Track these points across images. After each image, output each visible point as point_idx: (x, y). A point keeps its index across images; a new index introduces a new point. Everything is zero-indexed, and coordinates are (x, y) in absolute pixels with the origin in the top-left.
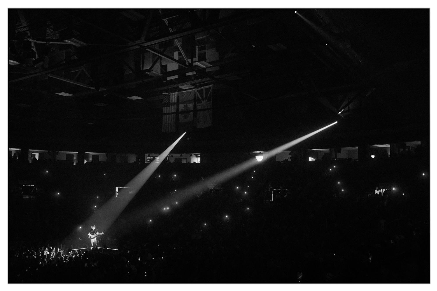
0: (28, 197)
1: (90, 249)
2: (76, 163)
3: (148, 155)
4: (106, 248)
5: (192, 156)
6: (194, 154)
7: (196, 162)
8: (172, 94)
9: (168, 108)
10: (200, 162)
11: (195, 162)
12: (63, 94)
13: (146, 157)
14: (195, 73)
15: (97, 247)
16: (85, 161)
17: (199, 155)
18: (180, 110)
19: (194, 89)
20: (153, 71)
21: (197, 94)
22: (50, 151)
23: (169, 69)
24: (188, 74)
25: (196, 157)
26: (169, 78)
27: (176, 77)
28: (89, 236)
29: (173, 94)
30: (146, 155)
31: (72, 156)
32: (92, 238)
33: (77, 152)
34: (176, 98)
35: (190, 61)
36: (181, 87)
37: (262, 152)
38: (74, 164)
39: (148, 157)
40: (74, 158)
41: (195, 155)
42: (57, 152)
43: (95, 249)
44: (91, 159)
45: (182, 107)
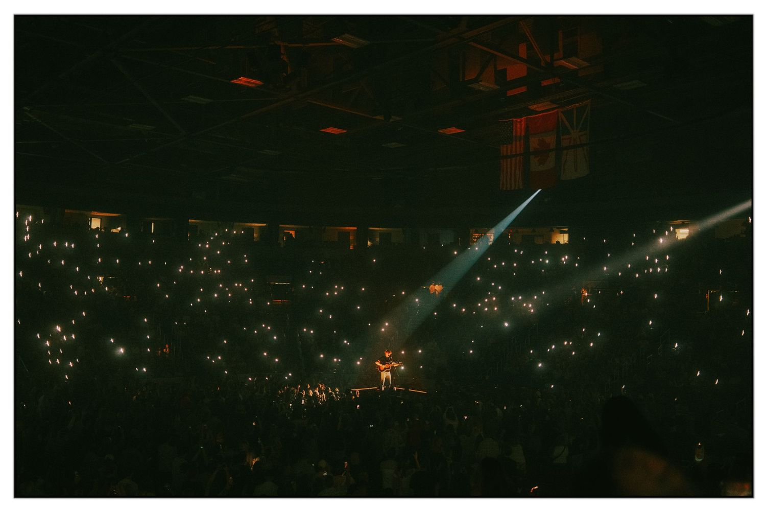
0: (280, 303)
1: (382, 389)
2: (354, 247)
3: (474, 230)
4: (407, 389)
5: (553, 231)
6: (558, 228)
7: (561, 242)
8: (516, 121)
9: (510, 146)
10: (568, 243)
11: (558, 242)
12: (331, 130)
13: (472, 235)
14: (557, 80)
15: (392, 387)
16: (369, 243)
17: (566, 230)
18: (531, 150)
19: (556, 110)
20: (481, 81)
21: (561, 119)
22: (312, 227)
23: (510, 76)
24: (545, 83)
25: (561, 233)
26: (510, 93)
27: (523, 89)
28: (377, 365)
29: (519, 120)
30: (471, 230)
31: (347, 233)
32: (382, 369)
33: (356, 228)
34: (523, 126)
35: (548, 58)
36: (533, 107)
37: (686, 221)
38: (351, 248)
39: (476, 235)
40: (351, 238)
41: (557, 230)
42: (323, 227)
43: (389, 390)
44: (378, 239)
45: (534, 142)
